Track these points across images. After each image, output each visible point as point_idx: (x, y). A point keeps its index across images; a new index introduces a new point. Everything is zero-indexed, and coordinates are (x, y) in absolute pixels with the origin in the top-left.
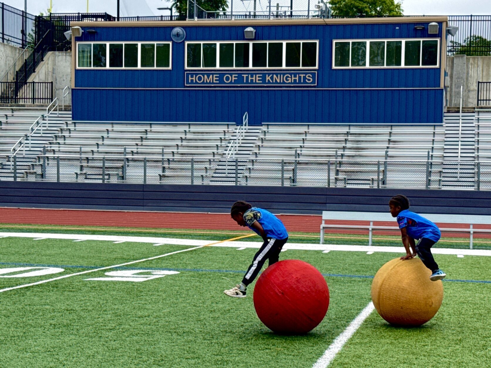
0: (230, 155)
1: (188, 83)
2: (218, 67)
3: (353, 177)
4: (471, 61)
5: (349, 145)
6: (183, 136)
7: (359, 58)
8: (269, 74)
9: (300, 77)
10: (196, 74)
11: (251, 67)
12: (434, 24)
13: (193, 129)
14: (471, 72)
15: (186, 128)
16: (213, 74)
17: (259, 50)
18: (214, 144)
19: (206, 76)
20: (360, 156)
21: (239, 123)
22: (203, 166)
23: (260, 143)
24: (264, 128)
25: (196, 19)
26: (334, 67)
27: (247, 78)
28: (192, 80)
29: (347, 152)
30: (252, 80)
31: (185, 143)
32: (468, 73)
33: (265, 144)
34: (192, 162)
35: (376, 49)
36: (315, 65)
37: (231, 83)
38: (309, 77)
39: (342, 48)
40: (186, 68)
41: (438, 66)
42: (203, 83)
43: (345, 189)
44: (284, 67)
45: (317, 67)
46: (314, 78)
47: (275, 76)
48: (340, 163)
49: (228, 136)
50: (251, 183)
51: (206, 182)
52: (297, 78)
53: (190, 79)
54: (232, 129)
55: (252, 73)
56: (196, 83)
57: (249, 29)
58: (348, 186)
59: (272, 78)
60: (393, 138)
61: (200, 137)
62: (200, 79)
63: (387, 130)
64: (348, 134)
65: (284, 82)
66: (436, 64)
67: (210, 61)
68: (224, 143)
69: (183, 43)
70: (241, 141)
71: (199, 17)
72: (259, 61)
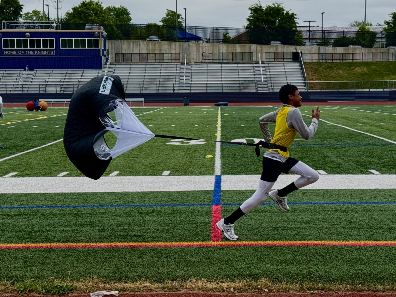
0: (21, 82)
1: (4, 54)
2: (16, 48)
3: (67, 89)
4: (122, 42)
5: (67, 78)
6: (3, 75)
7: (70, 45)
8: (36, 51)
9: (48, 52)
10: (7, 51)
11: (29, 48)
12: (96, 33)
13: (7, 72)
14: (123, 47)
15: (4, 72)
16: (14, 51)
17: (32, 42)
18: (15, 78)
19: (11, 52)
20: (70, 82)
21: (25, 70)
22: (10, 86)
23: (33, 77)
24: (35, 72)
25: (6, 29)
26: (61, 48)
27: (28, 52)
28: (6, 53)
29: (66, 80)
30: (30, 53)
31: (3, 78)
32: (121, 47)
33: (35, 78)
34: (6, 85)
35: (77, 42)
36: (54, 47)
37: (21, 54)
38: (52, 52)
39: (64, 41)
40: (3, 48)
41: (99, 48)
42: (10, 54)
43: (63, 94)
44: (42, 48)
45: (54, 48)
46: (54, 52)
47: (38, 52)
48: (63, 85)
49: (21, 75)
50: (29, 92)
51: (12, 92)
52: (47, 52)
53: (5, 52)
54: (22, 72)
55: (29, 50)
56: (7, 54)
57: (27, 34)
58: (65, 93)
59: (37, 52)
60: (84, 75)
61: (10, 75)
62: (9, 52)
63: (81, 72)
64: (67, 73)
65: (42, 54)
66: (98, 47)
67: (12, 45)
68: (19, 78)
69: (1, 39)
70: (25, 77)
71: (7, 29)
72: (32, 45)
